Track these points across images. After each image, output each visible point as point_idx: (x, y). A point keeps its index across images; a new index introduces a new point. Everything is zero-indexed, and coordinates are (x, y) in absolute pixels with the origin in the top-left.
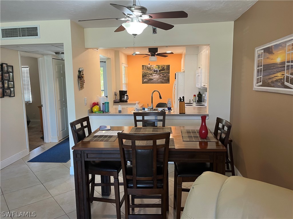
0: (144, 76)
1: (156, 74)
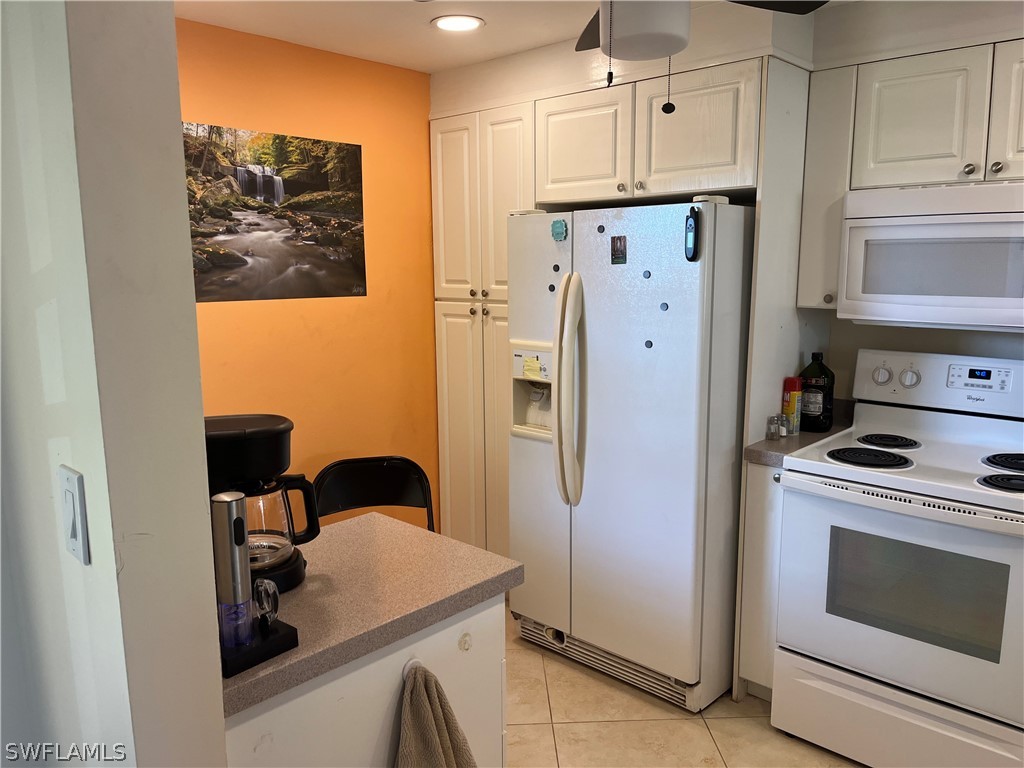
1: (261, 210)
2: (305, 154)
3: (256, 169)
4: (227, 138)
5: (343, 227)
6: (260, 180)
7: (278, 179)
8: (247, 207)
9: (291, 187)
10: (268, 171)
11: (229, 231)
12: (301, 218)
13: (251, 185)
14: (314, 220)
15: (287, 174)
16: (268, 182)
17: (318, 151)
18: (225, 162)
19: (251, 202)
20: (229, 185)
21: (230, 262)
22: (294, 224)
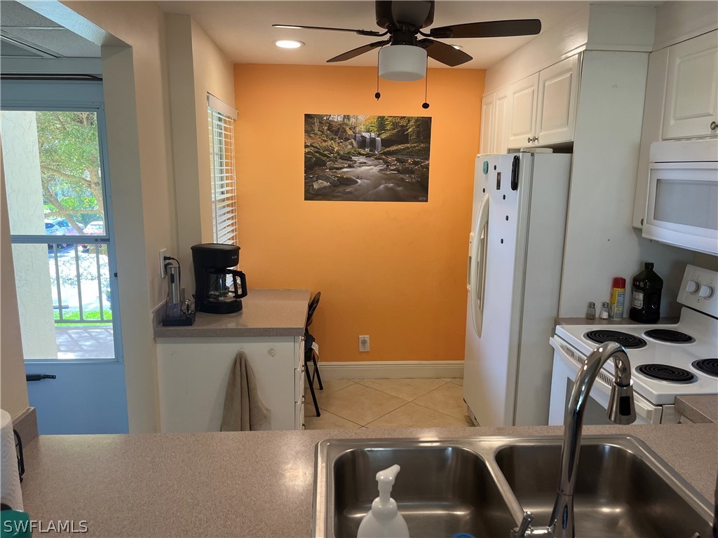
0: (314, 164)
1: (368, 156)
2: (395, 125)
3: (367, 135)
4: (353, 120)
5: (415, 163)
6: (368, 140)
7: (378, 139)
8: (360, 154)
9: (386, 143)
10: (373, 135)
11: (350, 166)
12: (390, 159)
13: (363, 143)
14: (398, 160)
15: (384, 136)
16: (373, 141)
17: (403, 123)
18: (350, 132)
19: (362, 152)
20: (352, 144)
21: (349, 182)
22: (386, 162)
